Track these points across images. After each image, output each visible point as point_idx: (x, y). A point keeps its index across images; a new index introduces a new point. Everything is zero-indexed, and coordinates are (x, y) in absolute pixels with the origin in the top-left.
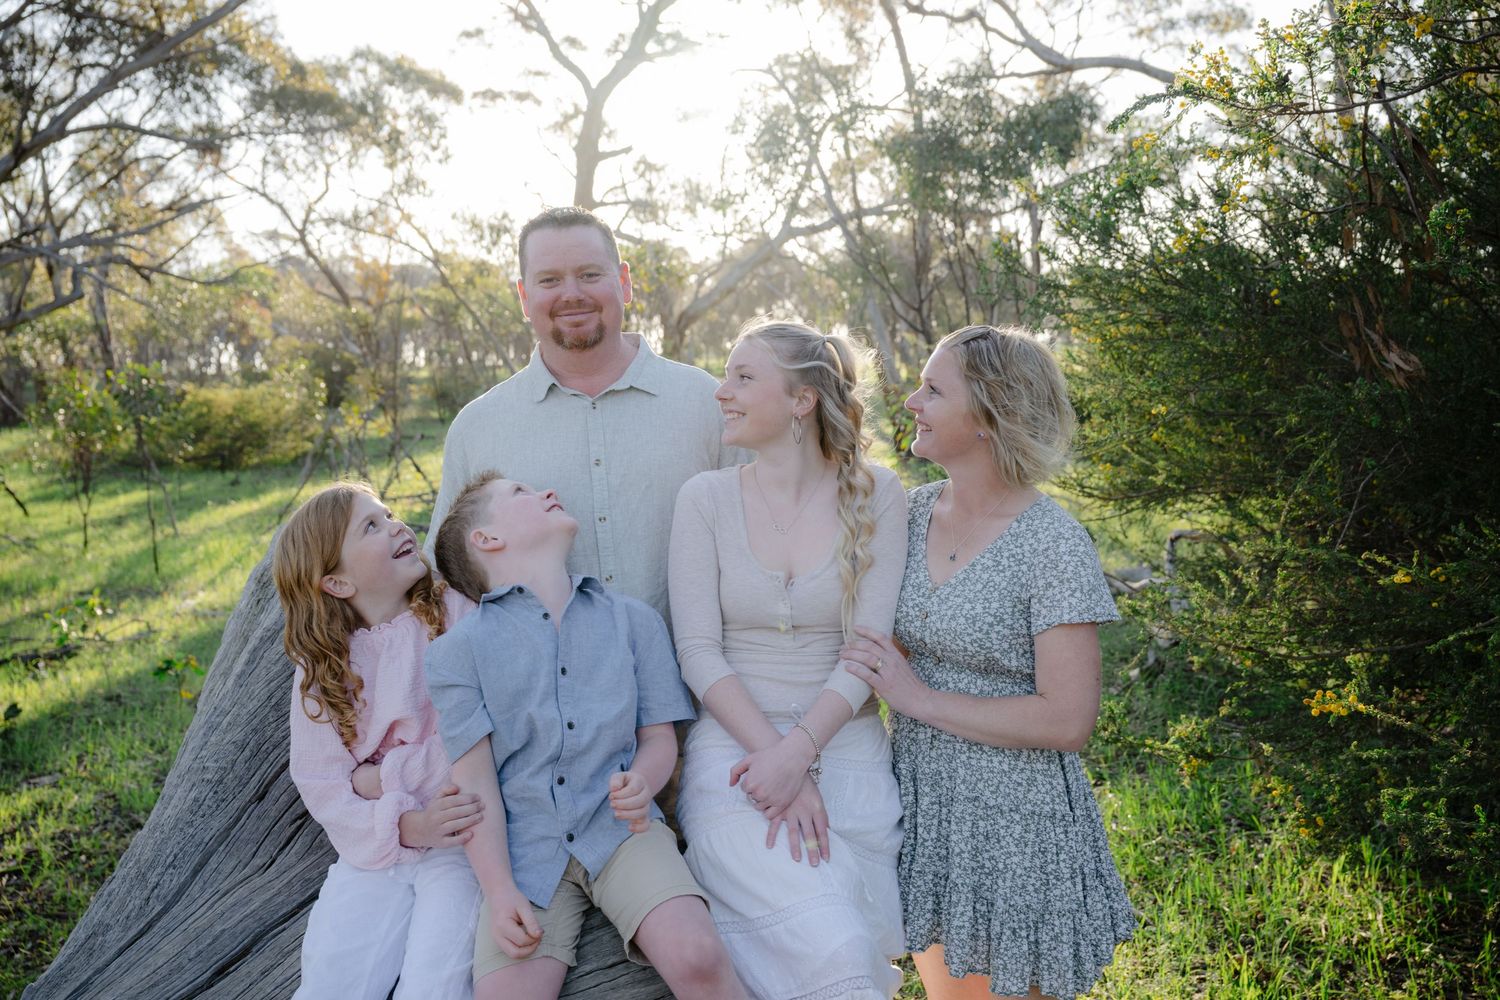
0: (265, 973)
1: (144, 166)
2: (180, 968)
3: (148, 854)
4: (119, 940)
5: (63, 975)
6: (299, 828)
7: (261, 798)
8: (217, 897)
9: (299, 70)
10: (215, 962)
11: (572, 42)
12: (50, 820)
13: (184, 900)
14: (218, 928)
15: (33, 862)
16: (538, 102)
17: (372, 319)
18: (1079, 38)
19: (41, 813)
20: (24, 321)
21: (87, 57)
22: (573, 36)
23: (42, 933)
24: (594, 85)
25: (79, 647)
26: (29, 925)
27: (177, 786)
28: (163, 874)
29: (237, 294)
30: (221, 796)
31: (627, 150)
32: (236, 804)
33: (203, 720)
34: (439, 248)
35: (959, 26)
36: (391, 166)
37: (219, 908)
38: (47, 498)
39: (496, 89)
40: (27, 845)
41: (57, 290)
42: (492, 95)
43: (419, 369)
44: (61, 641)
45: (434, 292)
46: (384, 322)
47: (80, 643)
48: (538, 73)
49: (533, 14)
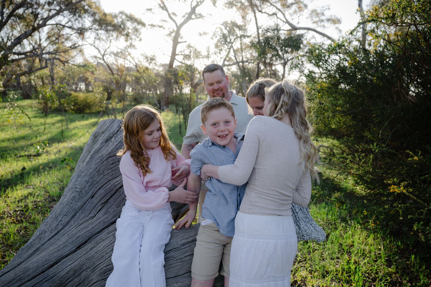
0: (91, 249)
1: (65, 37)
2: (67, 246)
3: (59, 211)
4: (49, 236)
5: (32, 245)
6: (103, 207)
7: (92, 197)
8: (78, 225)
9: (105, 15)
10: (77, 244)
11: (174, 14)
12: (32, 197)
13: (69, 226)
14: (78, 235)
15: (27, 208)
16: (164, 28)
17: (119, 79)
18: (298, 23)
19: (29, 195)
20: (33, 72)
21: (52, 7)
22: (174, 12)
23: (28, 227)
24: (178, 25)
25: (41, 154)
26: (24, 224)
27: (68, 192)
28: (63, 217)
29: (86, 70)
30: (81, 196)
31: (185, 42)
32: (85, 199)
33: (76, 174)
34: (137, 63)
35: (270, 17)
36: (127, 41)
37: (79, 228)
38: (35, 117)
39: (154, 24)
40: (25, 203)
41: (41, 65)
42: (153, 26)
43: (130, 93)
44: (37, 152)
45: (135, 73)
46: (122, 81)
47: (42, 153)
48: (165, 21)
49: (165, 6)
